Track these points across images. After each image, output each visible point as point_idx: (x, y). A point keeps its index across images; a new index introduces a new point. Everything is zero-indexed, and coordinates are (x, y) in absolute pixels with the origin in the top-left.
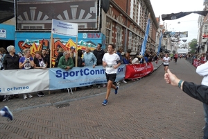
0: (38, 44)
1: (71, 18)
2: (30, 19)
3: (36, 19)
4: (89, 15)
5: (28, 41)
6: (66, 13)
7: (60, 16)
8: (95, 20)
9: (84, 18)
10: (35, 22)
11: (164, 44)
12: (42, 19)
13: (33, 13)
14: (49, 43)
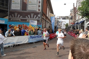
0: (17, 26)
1: (31, 17)
2: (15, 17)
3: (17, 17)
4: (38, 17)
5: (13, 25)
6: (29, 16)
7: (27, 17)
8: (40, 19)
9: (36, 18)
10: (17, 18)
11: (57, 25)
12: (19, 17)
13: (16, 15)
14: (22, 26)
